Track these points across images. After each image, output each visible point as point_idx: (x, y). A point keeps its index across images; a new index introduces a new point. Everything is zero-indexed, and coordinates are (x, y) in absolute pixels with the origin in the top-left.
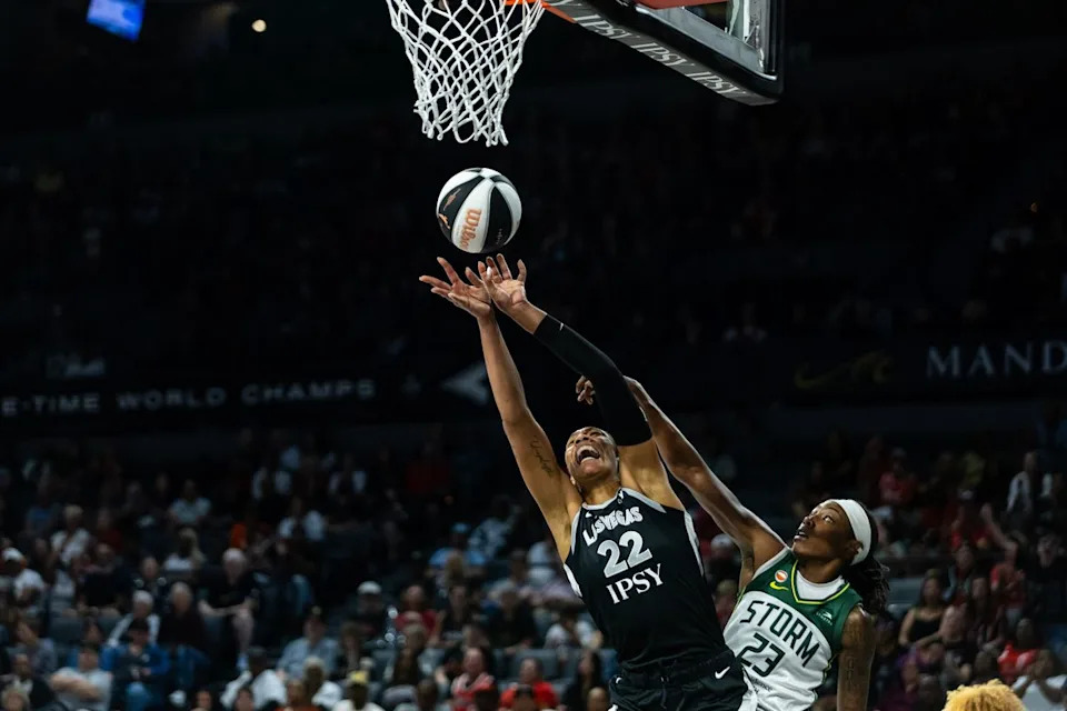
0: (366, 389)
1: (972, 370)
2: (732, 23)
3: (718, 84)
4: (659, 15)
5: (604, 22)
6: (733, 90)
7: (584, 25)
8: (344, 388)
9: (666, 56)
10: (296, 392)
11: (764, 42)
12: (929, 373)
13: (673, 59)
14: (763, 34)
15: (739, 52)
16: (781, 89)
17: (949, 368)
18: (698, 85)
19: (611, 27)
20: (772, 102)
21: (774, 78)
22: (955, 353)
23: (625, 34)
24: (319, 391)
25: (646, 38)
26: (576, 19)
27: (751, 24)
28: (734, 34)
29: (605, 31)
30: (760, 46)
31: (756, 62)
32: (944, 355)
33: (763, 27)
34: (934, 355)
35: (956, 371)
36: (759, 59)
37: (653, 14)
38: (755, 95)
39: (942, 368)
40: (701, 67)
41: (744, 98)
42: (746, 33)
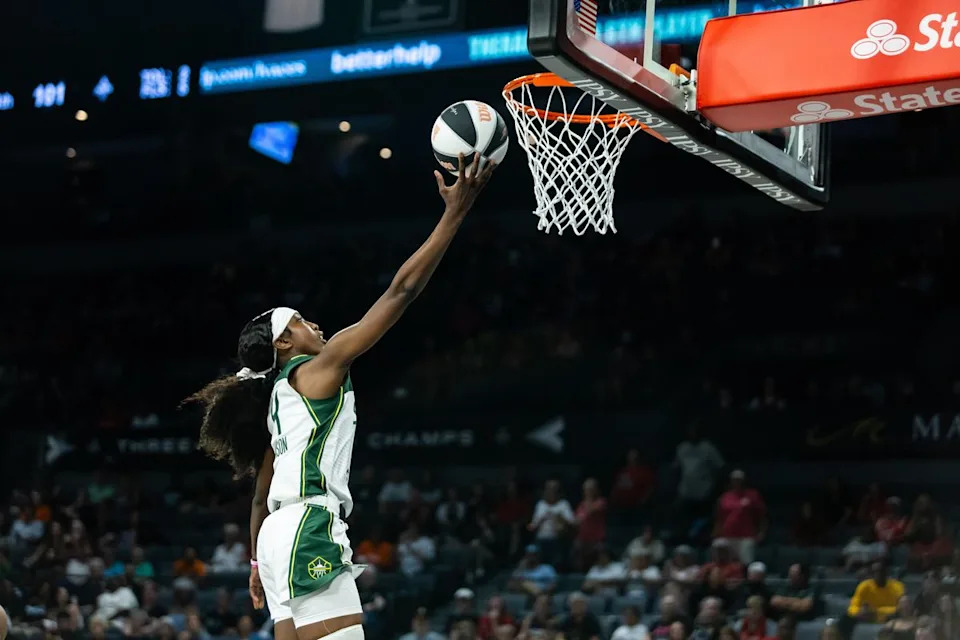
0: (466, 438)
1: (949, 435)
2: (790, 146)
3: (779, 194)
4: (733, 137)
5: (691, 142)
6: (789, 198)
7: (675, 144)
8: (449, 437)
9: (737, 169)
10: (411, 439)
11: (814, 159)
12: (915, 436)
13: (743, 173)
14: (814, 155)
15: (795, 168)
16: (827, 199)
17: (931, 432)
18: (762, 194)
19: (696, 145)
20: (820, 208)
21: (822, 189)
22: (935, 420)
23: (707, 152)
24: (430, 439)
25: (723, 155)
26: (669, 139)
27: (805, 147)
28: (791, 154)
29: (691, 149)
30: (811, 164)
31: (808, 176)
32: (927, 421)
33: (814, 149)
34: (918, 421)
35: (936, 434)
36: (810, 174)
37: (729, 136)
38: (807, 203)
39: (925, 432)
40: (765, 179)
41: (798, 204)
42: (800, 153)
